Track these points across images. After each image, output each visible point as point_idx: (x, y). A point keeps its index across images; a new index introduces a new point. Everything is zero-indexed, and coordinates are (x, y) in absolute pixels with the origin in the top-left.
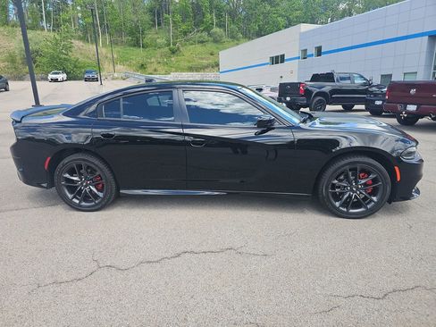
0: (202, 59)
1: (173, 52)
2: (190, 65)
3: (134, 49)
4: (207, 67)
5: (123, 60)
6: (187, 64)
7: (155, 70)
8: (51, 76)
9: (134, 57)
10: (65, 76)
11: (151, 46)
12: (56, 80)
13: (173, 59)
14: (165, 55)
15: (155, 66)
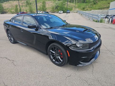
0: (104, 5)
1: (95, 4)
2: (99, 7)
3: (83, 3)
4: (105, 8)
5: (79, 7)
6: (98, 7)
7: (87, 9)
8: (59, 12)
9: (82, 6)
10: (62, 12)
11: (88, 2)
12: (60, 13)
13: (94, 6)
14: (92, 5)
15: (88, 8)
